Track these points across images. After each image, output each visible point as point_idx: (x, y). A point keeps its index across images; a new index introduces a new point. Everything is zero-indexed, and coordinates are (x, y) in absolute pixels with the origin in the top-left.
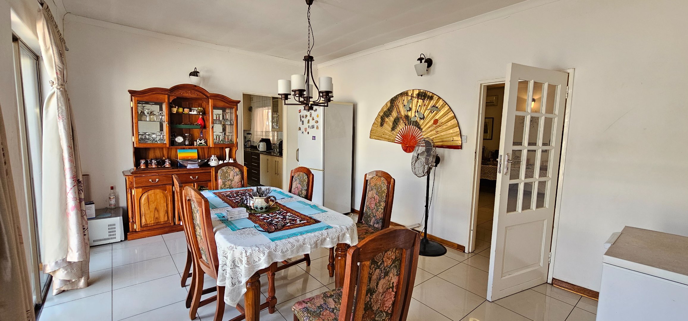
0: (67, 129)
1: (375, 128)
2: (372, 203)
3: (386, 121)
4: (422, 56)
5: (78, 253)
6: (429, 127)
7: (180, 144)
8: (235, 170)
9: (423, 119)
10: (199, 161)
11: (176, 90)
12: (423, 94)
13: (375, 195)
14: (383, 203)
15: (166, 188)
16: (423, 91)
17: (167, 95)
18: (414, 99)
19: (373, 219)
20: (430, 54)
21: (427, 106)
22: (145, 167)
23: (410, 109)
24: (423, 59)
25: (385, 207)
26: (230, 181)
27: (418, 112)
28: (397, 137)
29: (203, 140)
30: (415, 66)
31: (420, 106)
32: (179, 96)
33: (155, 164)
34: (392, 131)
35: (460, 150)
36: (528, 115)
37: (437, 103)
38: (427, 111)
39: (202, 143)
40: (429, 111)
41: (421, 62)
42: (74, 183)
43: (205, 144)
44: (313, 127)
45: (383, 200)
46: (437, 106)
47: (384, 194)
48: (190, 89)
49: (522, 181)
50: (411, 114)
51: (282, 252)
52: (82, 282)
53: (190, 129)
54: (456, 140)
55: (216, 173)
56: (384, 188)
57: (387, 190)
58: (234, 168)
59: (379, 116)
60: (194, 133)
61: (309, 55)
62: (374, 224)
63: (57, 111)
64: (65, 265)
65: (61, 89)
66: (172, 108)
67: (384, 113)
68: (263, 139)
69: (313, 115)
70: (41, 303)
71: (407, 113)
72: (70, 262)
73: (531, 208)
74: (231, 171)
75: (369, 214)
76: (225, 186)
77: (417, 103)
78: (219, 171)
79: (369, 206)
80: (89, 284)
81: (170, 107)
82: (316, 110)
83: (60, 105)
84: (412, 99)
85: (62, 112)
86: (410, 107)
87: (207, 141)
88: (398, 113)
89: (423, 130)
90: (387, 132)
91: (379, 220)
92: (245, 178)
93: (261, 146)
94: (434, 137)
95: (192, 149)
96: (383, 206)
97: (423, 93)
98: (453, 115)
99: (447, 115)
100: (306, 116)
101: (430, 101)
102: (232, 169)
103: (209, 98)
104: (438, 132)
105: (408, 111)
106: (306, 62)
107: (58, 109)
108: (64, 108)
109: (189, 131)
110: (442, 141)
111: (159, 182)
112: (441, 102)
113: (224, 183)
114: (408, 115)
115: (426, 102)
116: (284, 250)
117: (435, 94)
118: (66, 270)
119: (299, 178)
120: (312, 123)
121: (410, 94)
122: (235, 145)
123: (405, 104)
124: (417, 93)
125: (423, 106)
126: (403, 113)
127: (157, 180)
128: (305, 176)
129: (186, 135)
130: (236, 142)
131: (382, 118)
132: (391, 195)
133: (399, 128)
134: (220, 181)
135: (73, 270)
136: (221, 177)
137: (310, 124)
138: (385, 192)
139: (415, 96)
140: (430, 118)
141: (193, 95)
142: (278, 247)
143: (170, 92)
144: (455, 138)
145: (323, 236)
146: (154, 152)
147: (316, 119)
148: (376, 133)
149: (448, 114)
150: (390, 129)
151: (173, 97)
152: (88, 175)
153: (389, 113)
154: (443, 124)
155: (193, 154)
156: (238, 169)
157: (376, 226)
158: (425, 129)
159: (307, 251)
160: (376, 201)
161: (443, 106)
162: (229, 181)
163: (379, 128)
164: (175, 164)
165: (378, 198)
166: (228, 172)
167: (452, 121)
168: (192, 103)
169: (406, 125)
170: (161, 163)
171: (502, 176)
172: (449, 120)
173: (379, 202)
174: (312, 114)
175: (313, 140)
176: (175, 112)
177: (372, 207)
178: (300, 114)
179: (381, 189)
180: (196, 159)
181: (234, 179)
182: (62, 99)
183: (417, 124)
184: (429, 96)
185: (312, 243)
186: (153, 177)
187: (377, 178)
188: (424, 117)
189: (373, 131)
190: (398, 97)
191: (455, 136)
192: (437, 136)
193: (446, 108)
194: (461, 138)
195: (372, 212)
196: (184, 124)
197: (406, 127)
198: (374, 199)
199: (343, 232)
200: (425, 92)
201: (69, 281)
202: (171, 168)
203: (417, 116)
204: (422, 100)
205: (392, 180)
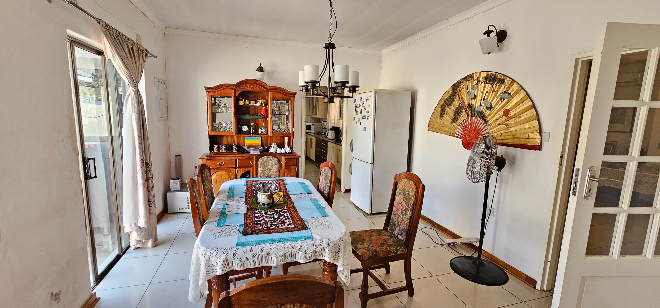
0: (137, 122)
1: (434, 119)
2: (398, 209)
3: (446, 111)
4: (491, 28)
5: (143, 221)
6: (497, 119)
7: (246, 133)
8: (274, 160)
9: (490, 109)
10: (261, 148)
11: (241, 85)
12: (493, 77)
13: (402, 201)
14: (409, 212)
15: (230, 170)
16: (492, 73)
17: (234, 90)
18: (480, 83)
19: (398, 229)
20: (504, 25)
21: (496, 92)
22: (217, 152)
23: (475, 97)
24: (492, 31)
25: (411, 217)
26: (269, 170)
27: (484, 99)
28: (458, 130)
29: (264, 129)
30: (480, 41)
31: (487, 92)
32: (244, 90)
33: (224, 149)
34: (453, 123)
35: (537, 152)
36: (643, 106)
37: (509, 88)
38: (496, 98)
39: (263, 132)
40: (499, 98)
41: (489, 36)
42: (142, 165)
43: (266, 133)
44: (364, 117)
45: (409, 208)
46: (509, 92)
47: (410, 201)
48: (253, 83)
49: (624, 211)
50: (476, 103)
51: (241, 260)
52: (150, 243)
53: (255, 119)
54: (532, 137)
55: (257, 161)
56: (412, 194)
57: (415, 197)
58: (273, 157)
59: (439, 105)
60: (259, 122)
61: (330, 42)
62: (397, 235)
63: (131, 107)
64: (136, 229)
65: (135, 90)
66: (239, 101)
67: (445, 102)
68: (333, 127)
69: (365, 106)
70: (121, 254)
71: (471, 102)
72: (140, 227)
73: (643, 254)
74: (270, 161)
75: (394, 221)
76: (264, 175)
77: (484, 88)
78: (259, 160)
79: (396, 212)
80: (156, 244)
81: (237, 100)
82: (368, 99)
83: (133, 103)
84: (478, 84)
85: (135, 108)
86: (474, 94)
87: (267, 130)
88: (460, 101)
89: (489, 123)
90: (447, 124)
91: (403, 231)
92: (283, 167)
93: (329, 134)
94: (502, 132)
95: (257, 137)
96: (408, 215)
97: (491, 75)
98: (531, 103)
99: (522, 104)
100: (360, 106)
101: (500, 86)
102: (271, 159)
103: (269, 91)
104: (508, 127)
105: (472, 98)
106: (327, 50)
107: (132, 106)
108: (136, 105)
109: (255, 121)
110: (514, 139)
111: (225, 165)
112: (515, 87)
113: (263, 172)
114: (472, 104)
115: (496, 87)
116: (243, 259)
117: (507, 77)
118: (137, 232)
119: (325, 173)
120: (364, 113)
121: (476, 78)
122: (291, 134)
123: (470, 90)
124: (485, 75)
125: (491, 93)
126: (466, 101)
127: (223, 163)
128: (329, 172)
129: (252, 124)
130: (292, 131)
131: (442, 107)
132: (419, 203)
133: (461, 119)
134: (260, 170)
135: (142, 233)
136: (261, 166)
137: (363, 115)
138: (412, 200)
139: (481, 79)
140: (500, 107)
141: (255, 89)
142: (236, 255)
143: (236, 87)
144: (531, 135)
145: (294, 249)
146: (227, 139)
147: (367, 109)
148: (435, 124)
149: (524, 103)
150: (450, 120)
151: (238, 91)
152: (180, 156)
153: (450, 102)
154: (516, 115)
155: (257, 141)
156: (276, 159)
157: (400, 237)
158: (492, 122)
159: (272, 263)
160: (403, 209)
161: (517, 92)
162: (267, 169)
163: (439, 119)
164: (241, 150)
165: (405, 205)
166: (267, 162)
167: (529, 112)
168: (257, 96)
169: (468, 116)
170: (229, 148)
171: (578, 200)
172: (524, 111)
173: (405, 210)
174: (365, 104)
175: (365, 131)
176: (241, 105)
177: (398, 214)
178: (355, 103)
179: (409, 195)
180: (259, 146)
181: (272, 168)
182: (135, 98)
183: (482, 115)
184: (499, 79)
185: (278, 255)
186: (220, 160)
187: (406, 181)
188: (491, 107)
189: (431, 123)
190: (461, 82)
191: (532, 132)
192: (506, 131)
193: (522, 94)
194: (541, 135)
195: (397, 219)
196: (249, 115)
197: (469, 118)
198: (401, 205)
199: (321, 247)
200: (495, 74)
201: (141, 241)
202: (237, 153)
203: (483, 105)
204: (490, 85)
205: (421, 187)
